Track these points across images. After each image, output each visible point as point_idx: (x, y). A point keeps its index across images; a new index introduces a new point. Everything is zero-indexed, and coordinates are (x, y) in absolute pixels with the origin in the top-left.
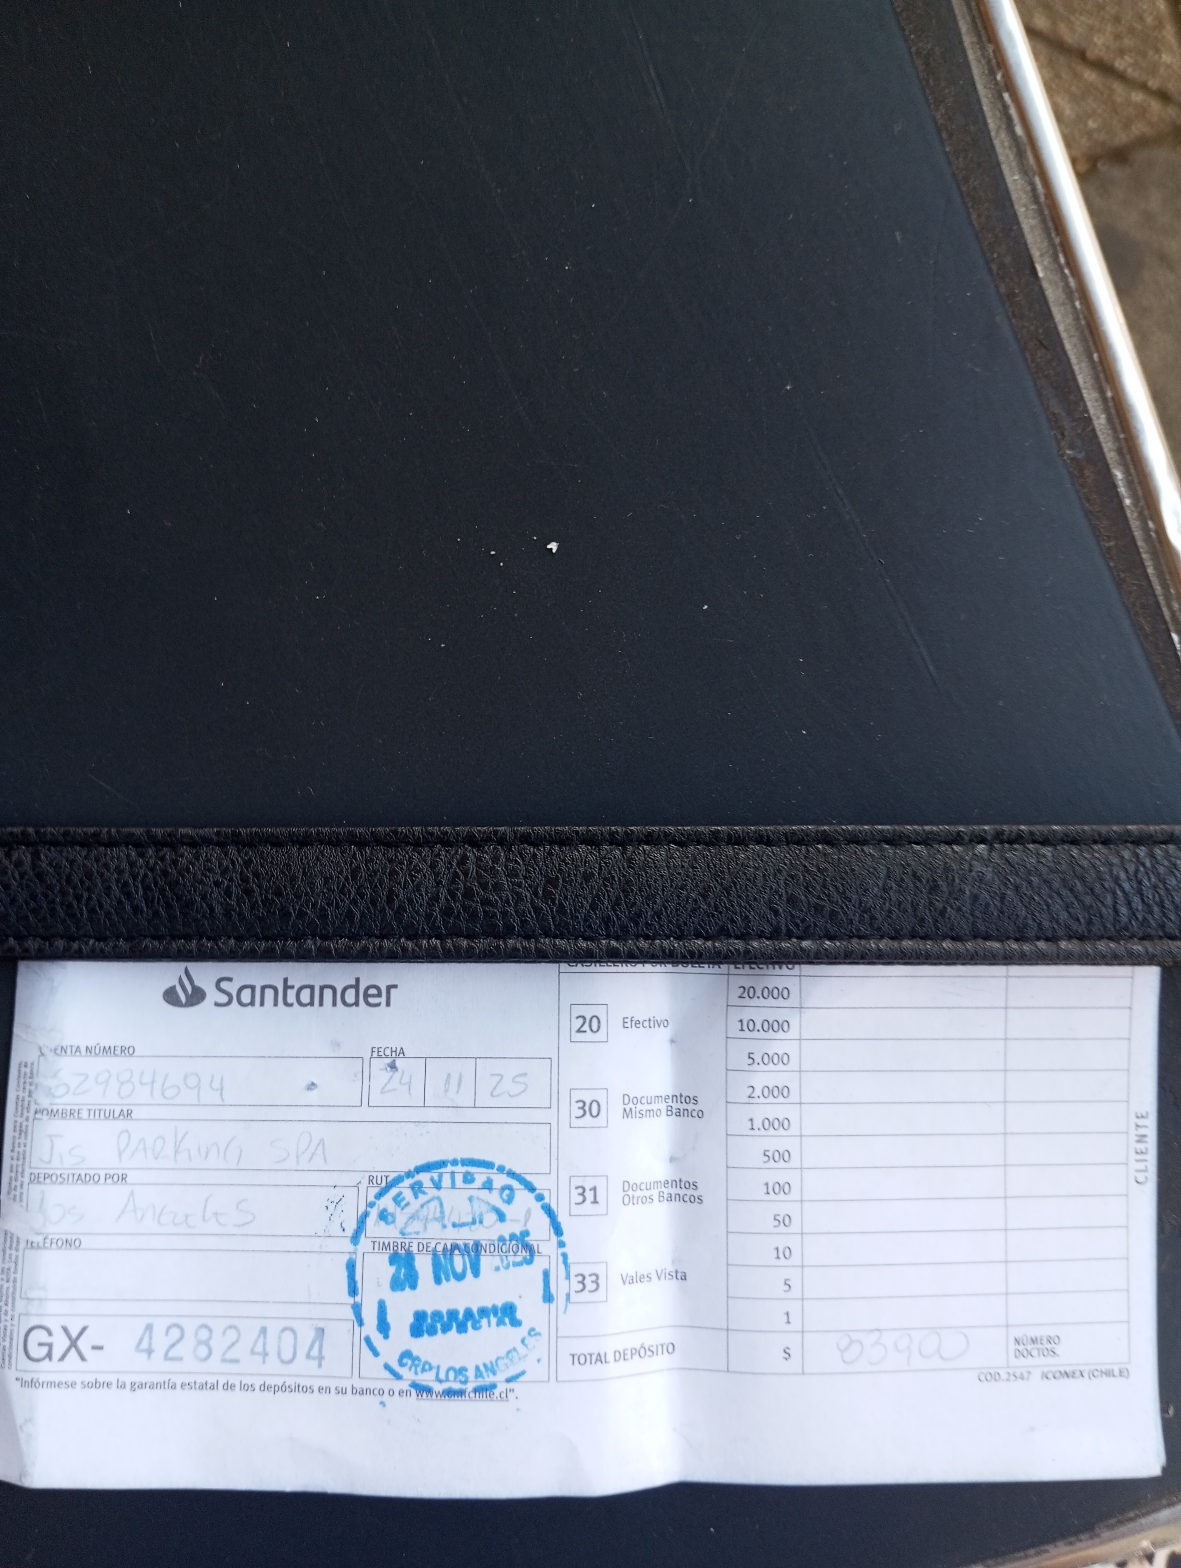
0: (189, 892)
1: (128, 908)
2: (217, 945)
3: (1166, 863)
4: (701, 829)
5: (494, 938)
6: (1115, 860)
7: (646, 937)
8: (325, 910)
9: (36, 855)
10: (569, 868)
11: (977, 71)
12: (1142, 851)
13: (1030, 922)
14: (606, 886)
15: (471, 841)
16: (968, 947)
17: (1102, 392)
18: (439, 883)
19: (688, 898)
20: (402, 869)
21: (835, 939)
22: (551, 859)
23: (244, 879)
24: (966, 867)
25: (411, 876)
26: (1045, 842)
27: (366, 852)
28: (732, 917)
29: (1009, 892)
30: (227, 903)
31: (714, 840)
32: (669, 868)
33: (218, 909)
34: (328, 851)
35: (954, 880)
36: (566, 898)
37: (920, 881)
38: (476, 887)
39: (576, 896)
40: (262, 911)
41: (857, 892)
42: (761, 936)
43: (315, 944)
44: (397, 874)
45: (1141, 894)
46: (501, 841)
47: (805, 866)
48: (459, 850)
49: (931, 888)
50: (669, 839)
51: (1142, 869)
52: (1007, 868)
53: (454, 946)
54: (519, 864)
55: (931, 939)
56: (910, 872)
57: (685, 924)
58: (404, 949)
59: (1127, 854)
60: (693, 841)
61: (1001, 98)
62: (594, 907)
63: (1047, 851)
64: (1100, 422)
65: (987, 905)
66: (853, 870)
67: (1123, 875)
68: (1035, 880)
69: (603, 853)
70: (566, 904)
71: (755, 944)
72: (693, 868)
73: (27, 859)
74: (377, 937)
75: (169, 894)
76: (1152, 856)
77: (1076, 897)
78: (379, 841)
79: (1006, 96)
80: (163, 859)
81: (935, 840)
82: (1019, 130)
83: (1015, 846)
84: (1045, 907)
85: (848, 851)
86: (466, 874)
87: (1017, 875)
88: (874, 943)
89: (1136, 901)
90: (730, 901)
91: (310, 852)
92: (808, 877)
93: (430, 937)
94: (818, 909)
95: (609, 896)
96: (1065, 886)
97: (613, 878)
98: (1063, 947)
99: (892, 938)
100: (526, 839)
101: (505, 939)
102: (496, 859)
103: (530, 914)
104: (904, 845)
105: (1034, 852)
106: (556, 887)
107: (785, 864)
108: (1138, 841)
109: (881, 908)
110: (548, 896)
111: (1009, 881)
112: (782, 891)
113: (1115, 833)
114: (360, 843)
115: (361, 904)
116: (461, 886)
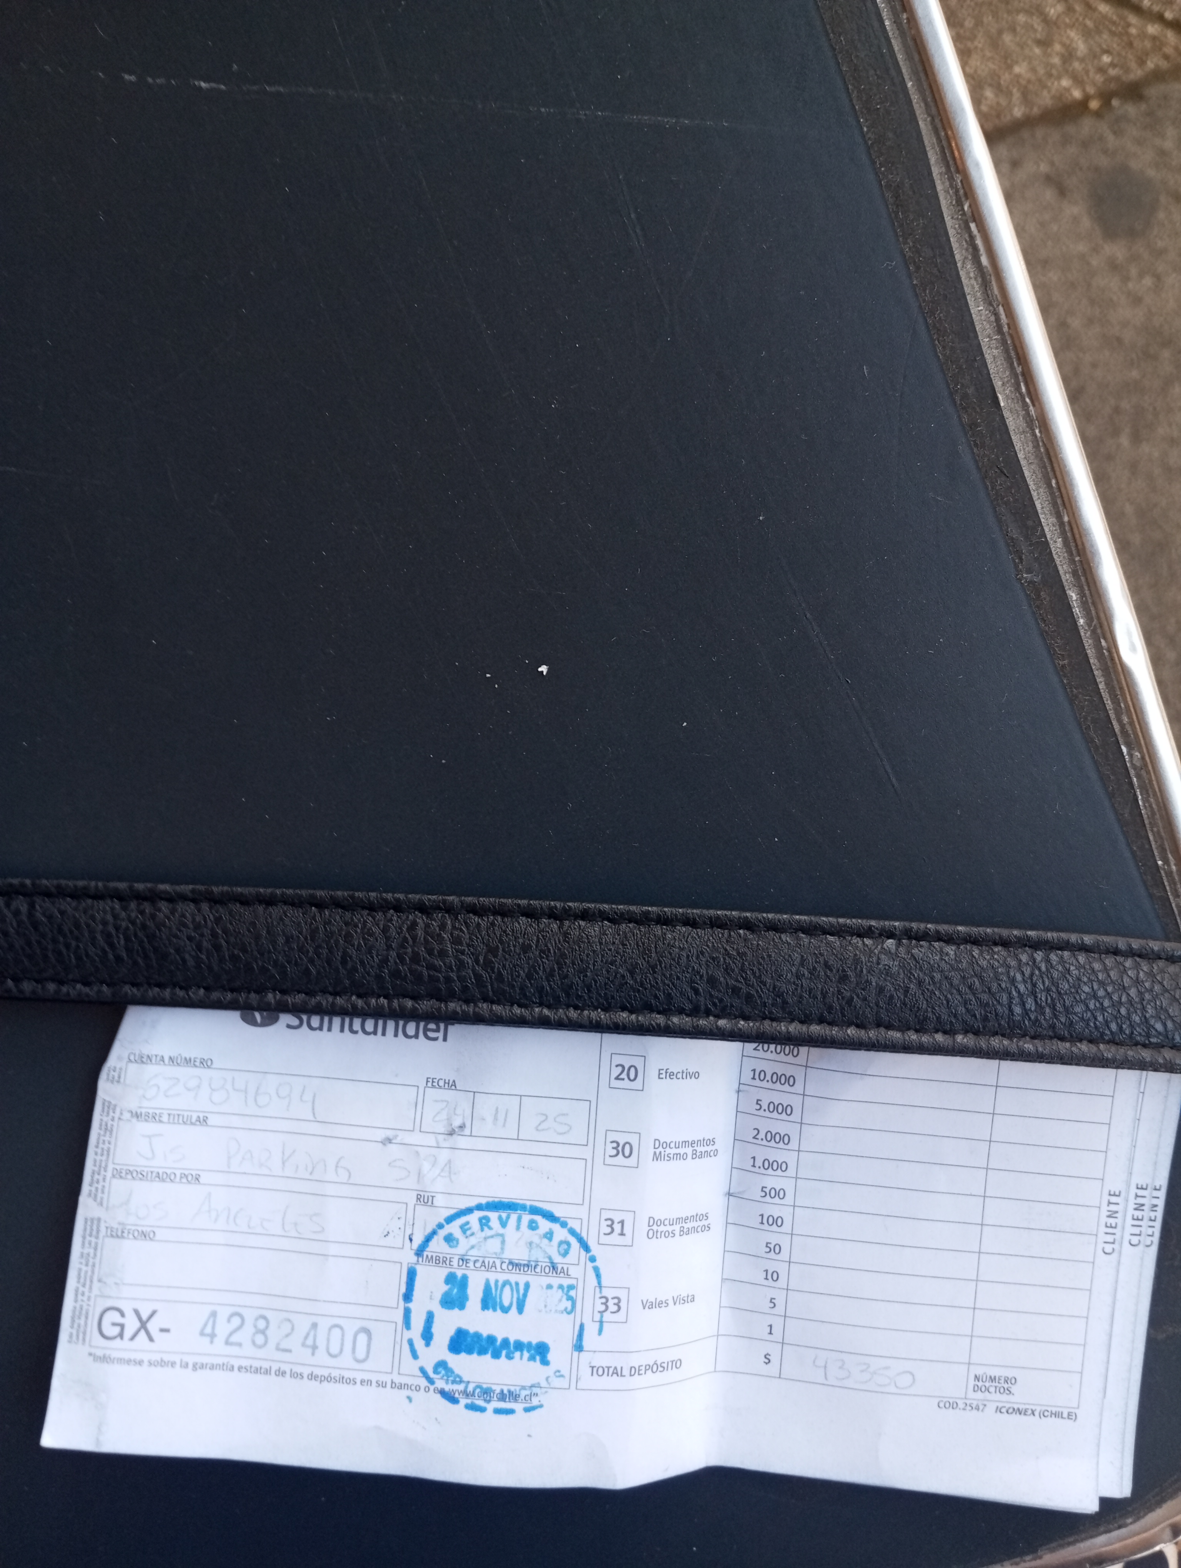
0: (165, 946)
1: (111, 956)
2: (188, 995)
3: (1060, 968)
4: (633, 908)
5: (437, 1000)
6: (1013, 963)
7: (576, 1008)
8: (285, 967)
9: (32, 906)
10: (510, 939)
12: (1039, 956)
13: (930, 1015)
14: (541, 958)
15: (422, 908)
16: (871, 1035)
17: (1059, 518)
18: (389, 947)
19: (616, 973)
20: (356, 932)
21: (749, 1020)
22: (494, 929)
23: (214, 935)
24: (875, 959)
25: (364, 939)
26: (949, 940)
27: (325, 914)
28: (656, 994)
29: (912, 986)
30: (198, 956)
31: (643, 920)
32: (601, 944)
33: (191, 962)
34: (290, 911)
35: (862, 971)
36: (504, 966)
37: (831, 970)
38: (422, 951)
39: (514, 966)
40: (229, 965)
41: (772, 977)
42: (681, 1011)
43: (275, 998)
44: (352, 936)
45: (1034, 994)
46: (449, 909)
47: (726, 950)
48: (410, 916)
49: (840, 978)
50: (603, 916)
51: (1037, 972)
52: (912, 963)
53: (399, 1006)
54: (463, 932)
55: (837, 1025)
56: (822, 962)
57: (613, 997)
58: (354, 1007)
59: (1024, 958)
60: (625, 919)
61: (967, 228)
62: (529, 976)
63: (951, 950)
64: (1056, 546)
65: (892, 997)
66: (769, 956)
67: (1019, 977)
68: (937, 976)
69: (542, 926)
70: (504, 973)
71: (675, 1020)
72: (624, 945)
73: (24, 909)
74: (331, 994)
75: (147, 945)
76: (1048, 961)
77: (974, 994)
78: (337, 904)
80: (142, 912)
81: (847, 932)
82: (984, 261)
83: (921, 943)
84: (945, 1002)
85: (767, 938)
86: (414, 938)
87: (921, 969)
88: (784, 1026)
89: (1030, 1003)
90: (655, 978)
91: (276, 911)
92: (728, 960)
93: (379, 996)
94: (736, 991)
95: (544, 967)
96: (964, 984)
97: (549, 950)
98: (958, 1041)
99: (802, 1022)
100: (473, 910)
101: (446, 1002)
102: (443, 927)
103: (470, 980)
104: (819, 935)
105: (939, 950)
106: (495, 956)
107: (708, 946)
108: (1036, 945)
109: (793, 993)
110: (488, 965)
111: (914, 975)
112: (703, 971)
113: (1015, 936)
114: (320, 905)
115: (318, 962)
116: (410, 950)
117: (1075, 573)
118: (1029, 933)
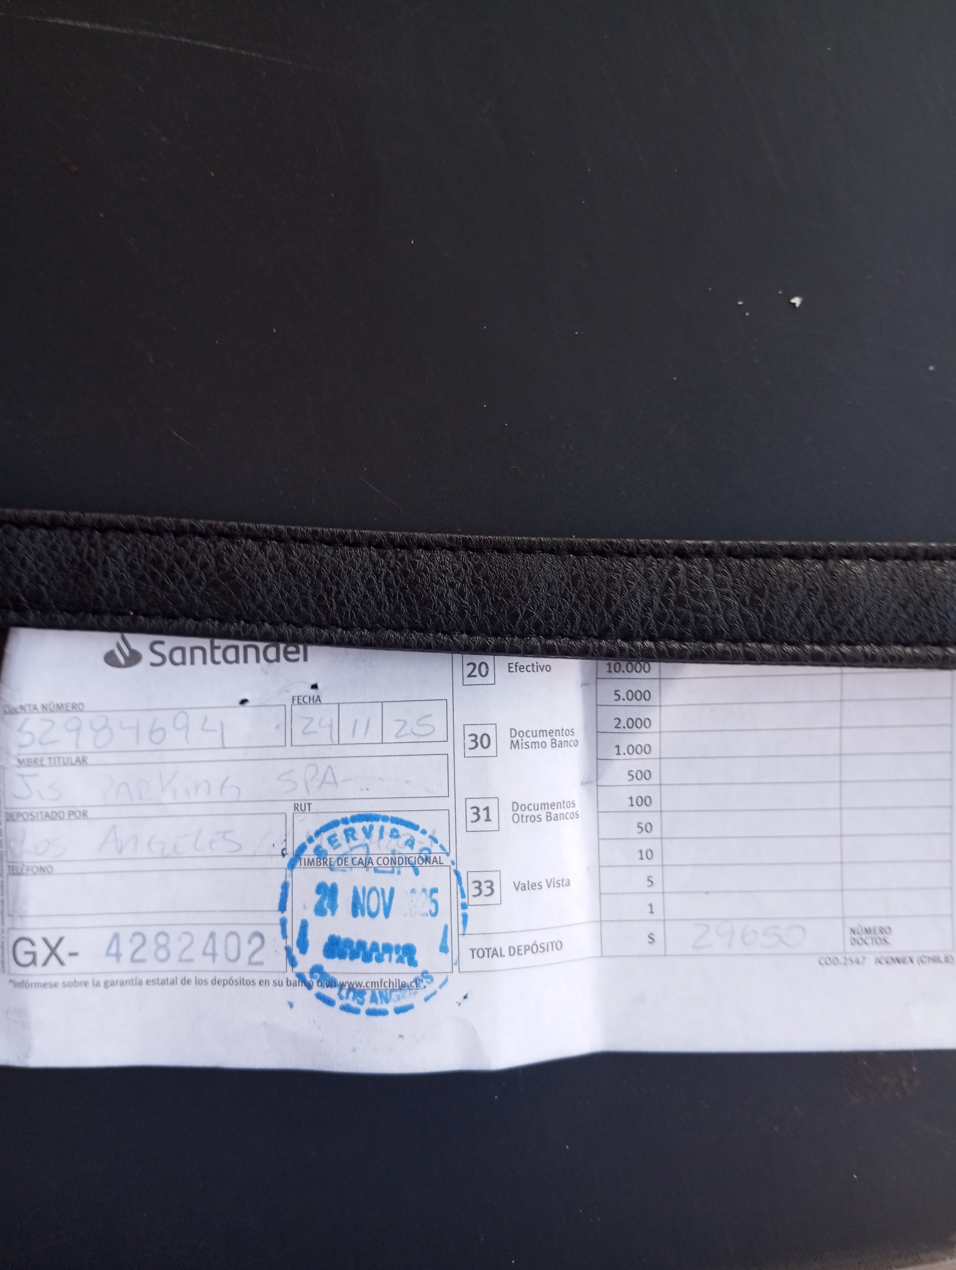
0: (427, 591)
1: (373, 602)
2: (452, 639)
4: (900, 545)
5: (704, 641)
7: (848, 643)
8: (549, 612)
9: (288, 550)
10: (775, 580)
14: (810, 596)
15: (681, 553)
18: (652, 591)
19: (888, 608)
20: (617, 577)
22: (756, 570)
23: (476, 582)
25: (627, 584)
27: (584, 561)
28: (930, 626)
30: (461, 602)
31: (910, 556)
32: (869, 580)
33: (453, 608)
34: (550, 558)
36: (772, 606)
38: (686, 594)
39: (782, 605)
40: (492, 611)
43: (540, 642)
44: (614, 581)
46: (709, 554)
48: (670, 561)
50: (868, 554)
53: (666, 648)
54: (726, 575)
57: (885, 632)
58: (622, 650)
62: (799, 615)
69: (806, 566)
70: (772, 612)
72: (893, 580)
73: (281, 554)
74: (595, 638)
75: (408, 591)
78: (595, 550)
80: (401, 560)
86: (677, 582)
90: (929, 611)
91: (533, 559)
93: (645, 639)
95: (813, 605)
97: (817, 589)
101: (714, 643)
102: (705, 571)
103: (739, 621)
106: (762, 596)
110: (755, 604)
114: (578, 552)
115: (582, 608)
116: (673, 594)
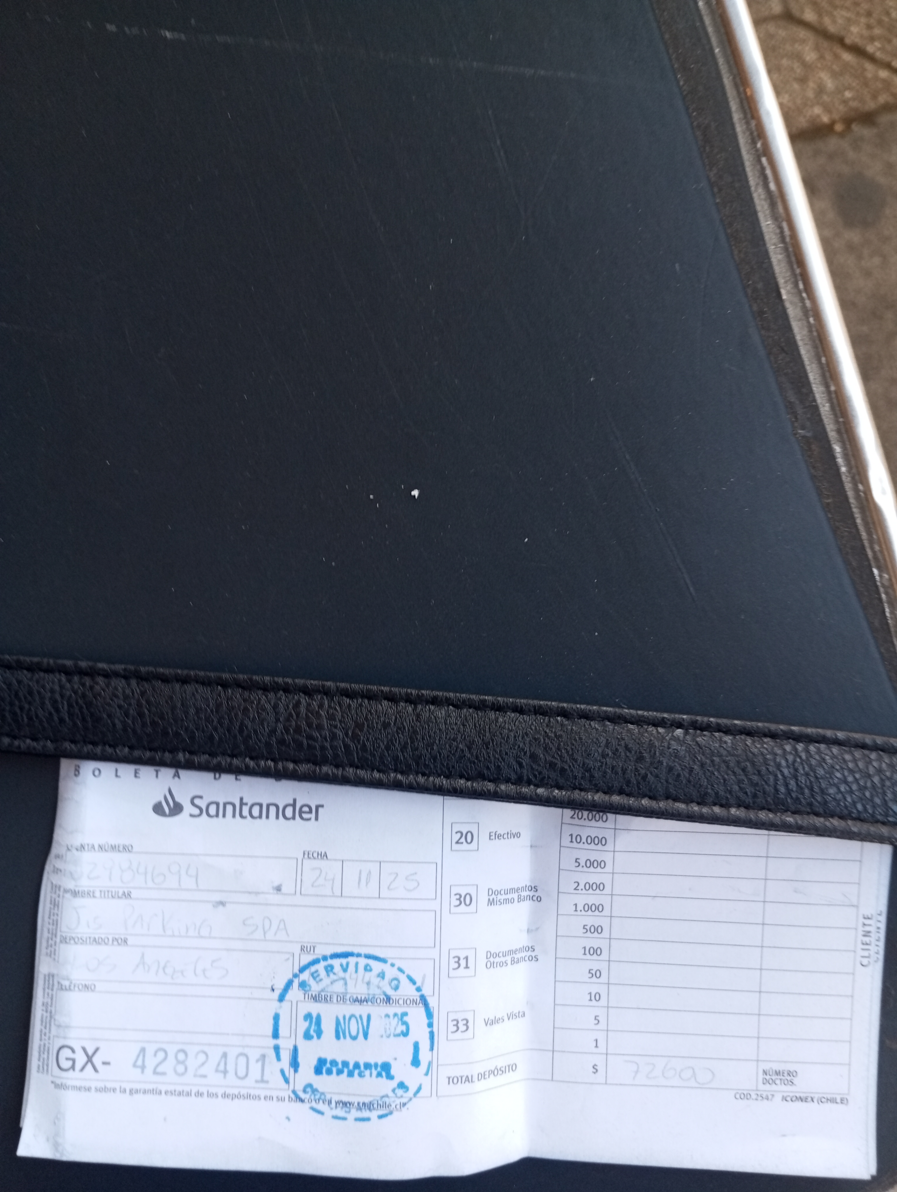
0: (100, 712)
1: (56, 718)
3: (817, 757)
4: (473, 697)
5: (313, 764)
6: (779, 752)
7: (424, 775)
8: (194, 732)
10: (373, 718)
11: (743, 140)
12: (800, 747)
13: (709, 791)
14: (398, 734)
15: (305, 691)
16: (661, 805)
17: (827, 387)
18: (277, 720)
19: (457, 747)
20: (252, 707)
21: (562, 789)
22: (361, 709)
23: (139, 705)
24: (666, 744)
25: (258, 712)
26: (727, 731)
27: (228, 692)
28: (488, 765)
29: (696, 767)
30: (125, 721)
31: (481, 706)
32: (446, 724)
33: (119, 726)
34: (200, 689)
35: (655, 753)
36: (368, 739)
37: (630, 752)
38: (303, 724)
39: (376, 739)
40: (149, 730)
41: (582, 755)
42: (508, 781)
43: (184, 757)
44: (249, 710)
45: (795, 777)
46: (326, 692)
47: (546, 732)
48: (296, 696)
49: (637, 759)
50: (449, 702)
51: (798, 760)
52: (697, 749)
53: (283, 767)
54: (337, 711)
55: (633, 797)
56: (623, 745)
57: (453, 767)
58: (247, 767)
59: (788, 748)
60: (466, 705)
61: (759, 161)
62: (388, 748)
63: (728, 739)
64: (825, 409)
65: (679, 775)
66: (580, 739)
67: (783, 763)
68: (717, 759)
69: (400, 708)
70: (368, 744)
71: (503, 787)
72: (464, 725)
74: (229, 756)
75: (85, 711)
76: (807, 751)
77: (746, 775)
78: (238, 685)
79: (764, 160)
80: (83, 685)
81: (644, 722)
82: (772, 186)
83: (704, 733)
84: (722, 781)
85: (579, 724)
86: (298, 715)
87: (703, 755)
88: (591, 795)
89: (793, 784)
90: (488, 753)
91: (189, 688)
92: (547, 740)
93: (267, 759)
94: (552, 765)
95: (399, 740)
96: (738, 767)
97: (404, 728)
98: (732, 812)
99: (605, 793)
100: (346, 694)
101: (320, 766)
102: (321, 706)
103: (341, 749)
104: (622, 724)
105: (718, 738)
106: (361, 730)
107: (531, 729)
108: (798, 738)
109: (599, 769)
110: (355, 737)
111: (697, 759)
112: (527, 749)
113: (781, 730)
114: (225, 685)
115: (220, 730)
116: (294, 723)
117: (839, 431)
118: (793, 728)
